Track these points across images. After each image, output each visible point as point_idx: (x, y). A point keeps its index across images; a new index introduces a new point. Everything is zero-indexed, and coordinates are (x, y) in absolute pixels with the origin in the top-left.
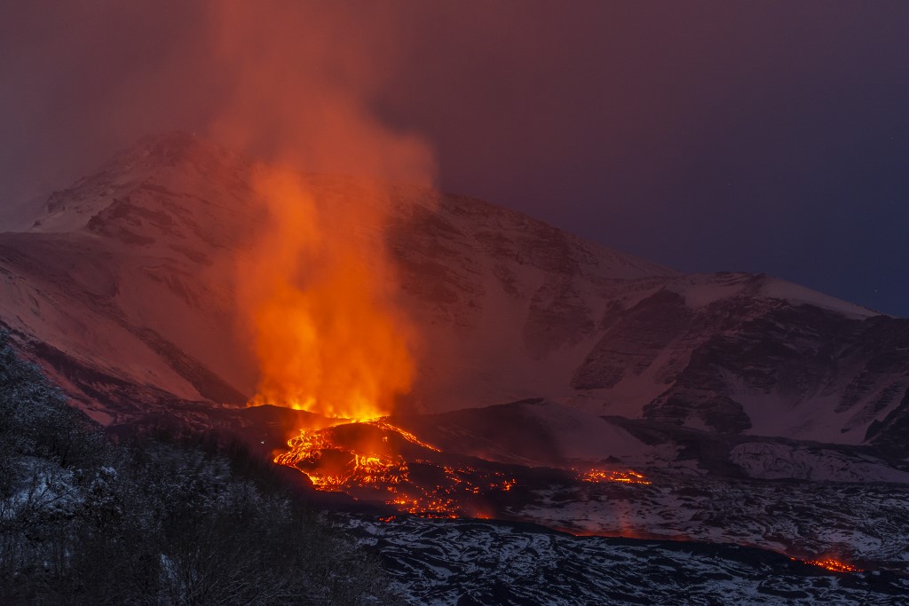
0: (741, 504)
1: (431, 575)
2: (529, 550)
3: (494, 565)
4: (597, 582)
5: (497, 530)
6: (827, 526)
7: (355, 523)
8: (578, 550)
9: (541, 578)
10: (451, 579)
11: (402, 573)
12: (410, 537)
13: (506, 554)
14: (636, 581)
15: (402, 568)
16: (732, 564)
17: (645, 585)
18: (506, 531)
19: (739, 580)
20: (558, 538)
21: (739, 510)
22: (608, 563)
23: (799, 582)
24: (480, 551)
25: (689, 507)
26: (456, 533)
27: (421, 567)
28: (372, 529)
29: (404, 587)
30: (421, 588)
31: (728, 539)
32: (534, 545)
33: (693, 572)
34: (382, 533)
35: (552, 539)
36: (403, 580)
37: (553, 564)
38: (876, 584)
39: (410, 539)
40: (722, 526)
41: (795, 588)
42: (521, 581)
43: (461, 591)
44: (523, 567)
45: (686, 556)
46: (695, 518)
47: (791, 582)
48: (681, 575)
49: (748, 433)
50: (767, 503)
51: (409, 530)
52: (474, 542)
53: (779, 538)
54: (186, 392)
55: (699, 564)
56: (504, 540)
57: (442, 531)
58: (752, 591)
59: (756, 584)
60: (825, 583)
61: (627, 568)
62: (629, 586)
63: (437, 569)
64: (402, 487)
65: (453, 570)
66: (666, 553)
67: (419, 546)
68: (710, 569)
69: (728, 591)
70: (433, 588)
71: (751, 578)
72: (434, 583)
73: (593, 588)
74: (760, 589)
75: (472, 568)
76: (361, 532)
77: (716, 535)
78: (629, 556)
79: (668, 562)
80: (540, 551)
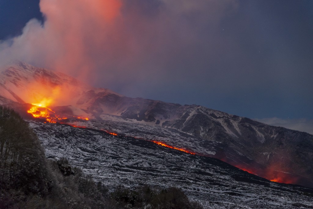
0: (101, 124)
1: (51, 132)
2: (67, 129)
3: (61, 131)
4: (77, 134)
5: (62, 125)
6: (114, 128)
7: (40, 123)
8: (75, 129)
9: (68, 133)
10: (54, 132)
11: (46, 131)
12: (49, 125)
13: (63, 129)
14: (83, 134)
15: (47, 130)
16: (98, 133)
17: (84, 135)
18: (64, 125)
19: (99, 135)
20: (72, 127)
21: (100, 125)
22: (79, 131)
23: (108, 136)
24: (59, 128)
25: (93, 124)
26: (56, 125)
27: (50, 130)
28: (43, 124)
29: (47, 133)
30: (49, 133)
31: (98, 129)
32: (68, 128)
33: (92, 134)
34: (44, 124)
35: (71, 127)
36: (47, 132)
37: (71, 131)
38: (120, 137)
39: (49, 126)
40: (97, 127)
41: (108, 137)
42: (65, 134)
43: (56, 134)
44: (66, 131)
45: (91, 131)
46: (93, 125)
47: (107, 136)
48: (90, 134)
49: (103, 113)
50: (104, 124)
51: (48, 124)
52: (58, 127)
53: (106, 129)
54: (15, 100)
55: (94, 133)
56: (63, 127)
57: (54, 125)
58: (101, 137)
59: (102, 136)
60: (112, 137)
61: (82, 132)
62: (82, 135)
63: (52, 131)
64: (48, 118)
65: (55, 131)
66: (88, 131)
67: (50, 127)
68: (95, 133)
69: (97, 137)
70: (51, 134)
71: (101, 135)
72: (52, 133)
73: (76, 135)
74: (102, 137)
75: (58, 131)
76: (41, 124)
77: (96, 128)
78: (82, 131)
79: (88, 132)
80: (69, 129)
